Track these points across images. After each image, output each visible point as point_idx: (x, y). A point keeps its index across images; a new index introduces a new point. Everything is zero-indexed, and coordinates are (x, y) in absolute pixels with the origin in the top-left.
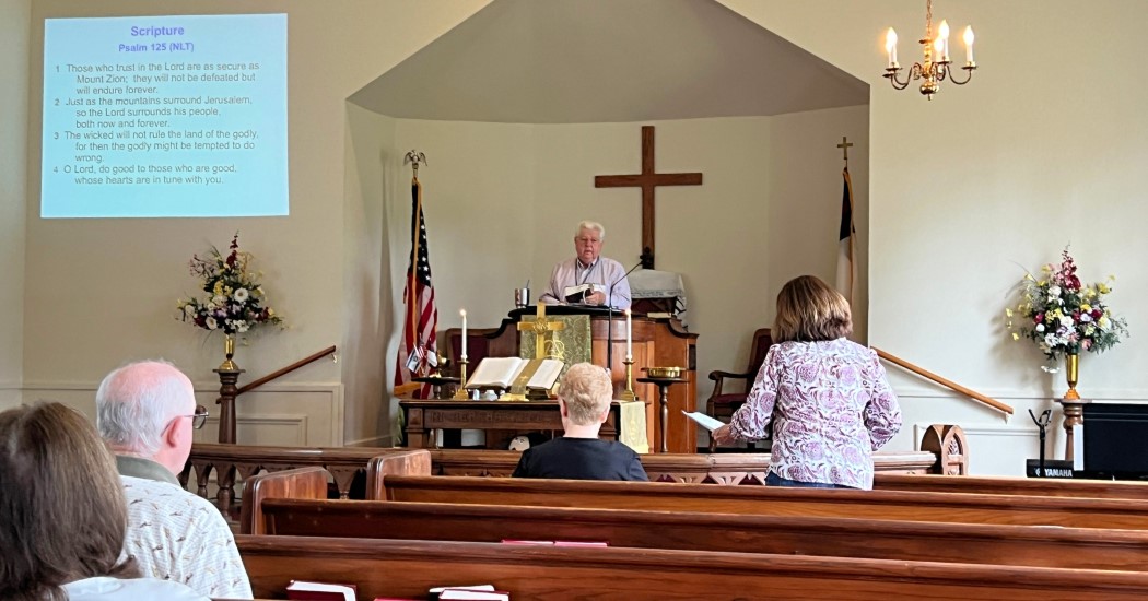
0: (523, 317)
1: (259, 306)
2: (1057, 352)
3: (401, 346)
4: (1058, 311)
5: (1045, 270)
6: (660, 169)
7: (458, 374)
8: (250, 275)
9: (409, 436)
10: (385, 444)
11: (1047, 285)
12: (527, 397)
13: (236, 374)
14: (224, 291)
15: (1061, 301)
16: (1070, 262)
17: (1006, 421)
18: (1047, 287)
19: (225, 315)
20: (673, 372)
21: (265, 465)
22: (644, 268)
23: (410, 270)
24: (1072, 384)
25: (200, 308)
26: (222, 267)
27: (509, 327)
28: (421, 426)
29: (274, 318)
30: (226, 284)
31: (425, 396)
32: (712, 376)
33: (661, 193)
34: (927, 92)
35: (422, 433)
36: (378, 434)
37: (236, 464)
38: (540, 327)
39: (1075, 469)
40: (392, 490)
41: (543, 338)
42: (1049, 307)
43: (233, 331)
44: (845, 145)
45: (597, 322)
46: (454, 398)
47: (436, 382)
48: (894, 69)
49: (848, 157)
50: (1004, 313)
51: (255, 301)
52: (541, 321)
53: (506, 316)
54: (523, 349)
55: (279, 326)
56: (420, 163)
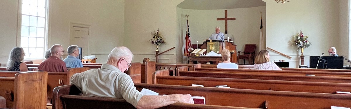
0: (207, 42)
1: (162, 40)
2: (299, 48)
4: (300, 41)
5: (297, 34)
6: (228, 17)
8: (161, 35)
9: (189, 62)
10: (182, 63)
13: (158, 52)
14: (157, 38)
15: (300, 39)
16: (302, 32)
17: (290, 59)
18: (298, 37)
19: (157, 42)
20: (233, 51)
23: (186, 34)
24: (302, 53)
25: (153, 41)
26: (156, 34)
27: (204, 44)
28: (191, 60)
29: (164, 42)
32: (238, 52)
33: (229, 21)
34: (283, 3)
38: (211, 44)
39: (308, 67)
42: (298, 40)
43: (158, 45)
45: (220, 43)
50: (290, 41)
51: (161, 40)
52: (211, 43)
53: (204, 42)
54: (208, 47)
55: (165, 44)
56: (188, 17)
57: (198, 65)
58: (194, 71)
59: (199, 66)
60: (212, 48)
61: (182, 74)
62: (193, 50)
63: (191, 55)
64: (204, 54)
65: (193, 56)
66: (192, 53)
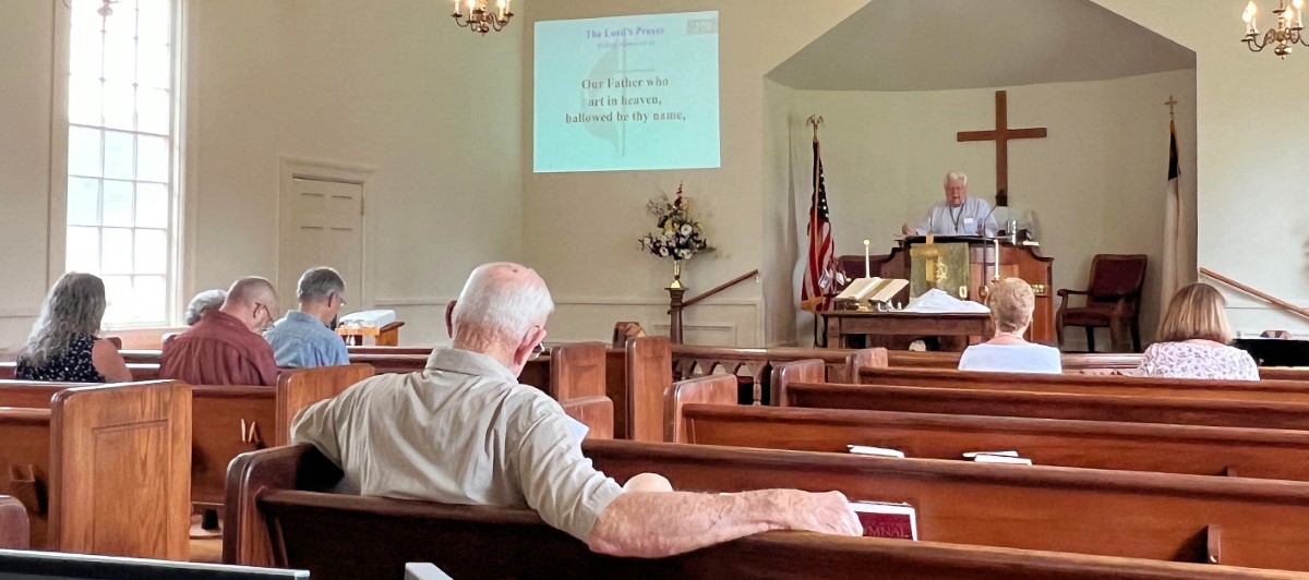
1: (700, 238)
3: (806, 270)
6: (1011, 126)
8: (693, 216)
13: (683, 291)
19: (674, 245)
22: (999, 205)
23: (812, 210)
25: (654, 240)
26: (670, 207)
27: (901, 256)
28: (837, 332)
29: (710, 248)
30: (674, 222)
33: (1013, 146)
34: (1282, 53)
35: (839, 338)
40: (866, 377)
41: (931, 262)
43: (680, 258)
44: (1171, 103)
45: (974, 249)
48: (1254, 35)
49: (1175, 113)
51: (696, 235)
52: (930, 249)
53: (897, 246)
54: (914, 271)
55: (713, 254)
56: (819, 125)
57: (873, 357)
58: (857, 385)
59: (877, 358)
60: (935, 274)
61: (800, 396)
62: (847, 284)
63: (835, 309)
64: (895, 301)
65: (845, 312)
66: (843, 295)
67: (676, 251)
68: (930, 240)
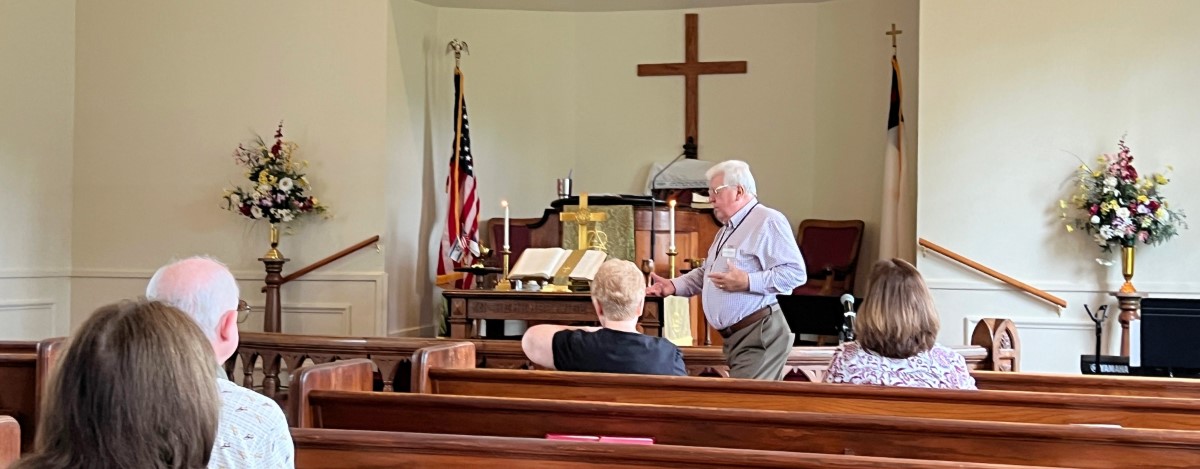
0: (565, 207)
1: (304, 195)
2: (1112, 245)
3: (444, 235)
4: (1114, 202)
5: (1101, 160)
6: (704, 57)
7: (501, 265)
8: (294, 164)
9: (453, 326)
10: (428, 333)
11: (1102, 175)
12: (570, 288)
13: (281, 263)
14: (269, 180)
15: (1117, 193)
16: (1127, 152)
17: (1059, 314)
18: (1102, 177)
19: (270, 204)
21: (309, 354)
22: (687, 157)
23: (453, 160)
24: (1127, 277)
25: (245, 197)
26: (266, 156)
27: (552, 217)
28: (464, 316)
29: (317, 208)
30: (271, 173)
31: (468, 288)
33: (705, 81)
35: (465, 323)
36: (420, 325)
37: (281, 353)
38: (582, 217)
39: (1132, 364)
40: (437, 382)
41: (585, 228)
42: (1104, 198)
43: (278, 221)
45: (640, 213)
46: (497, 289)
47: (478, 271)
49: (897, 44)
50: (1058, 204)
51: (299, 190)
52: (584, 212)
53: (550, 207)
55: (323, 215)
56: (462, 52)
57: (451, 354)
60: (592, 244)
67: (272, 211)
68: (583, 201)
